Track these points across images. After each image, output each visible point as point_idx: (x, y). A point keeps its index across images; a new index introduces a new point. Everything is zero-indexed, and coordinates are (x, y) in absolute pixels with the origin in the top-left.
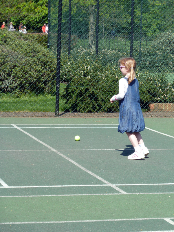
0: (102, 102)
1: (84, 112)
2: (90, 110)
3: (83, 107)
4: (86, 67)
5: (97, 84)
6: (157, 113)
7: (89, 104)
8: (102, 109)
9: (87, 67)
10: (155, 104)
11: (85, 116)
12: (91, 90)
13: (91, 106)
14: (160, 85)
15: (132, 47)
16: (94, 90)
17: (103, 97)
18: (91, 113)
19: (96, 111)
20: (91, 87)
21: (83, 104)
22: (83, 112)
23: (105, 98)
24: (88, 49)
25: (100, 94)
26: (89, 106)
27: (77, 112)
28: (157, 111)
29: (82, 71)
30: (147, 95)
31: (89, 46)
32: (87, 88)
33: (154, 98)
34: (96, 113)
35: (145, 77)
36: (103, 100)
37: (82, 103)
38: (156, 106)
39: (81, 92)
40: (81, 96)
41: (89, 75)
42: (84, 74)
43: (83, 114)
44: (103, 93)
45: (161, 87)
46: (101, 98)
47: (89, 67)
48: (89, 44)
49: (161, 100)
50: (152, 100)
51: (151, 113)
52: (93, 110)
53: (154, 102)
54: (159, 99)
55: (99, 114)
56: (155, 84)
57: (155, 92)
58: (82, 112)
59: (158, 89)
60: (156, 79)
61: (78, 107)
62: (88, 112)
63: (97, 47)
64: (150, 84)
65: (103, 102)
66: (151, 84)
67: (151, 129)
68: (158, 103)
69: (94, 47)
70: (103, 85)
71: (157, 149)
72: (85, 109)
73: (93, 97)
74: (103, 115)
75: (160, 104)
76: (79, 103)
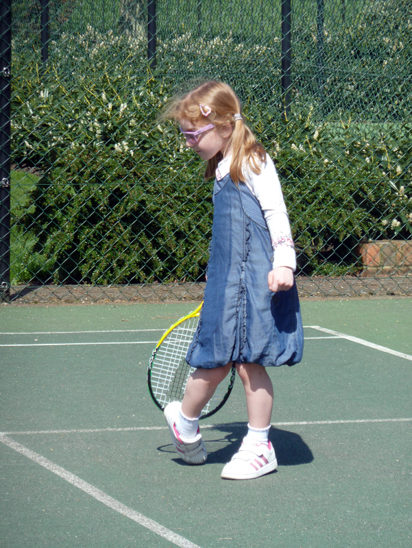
0: (176, 240)
1: (109, 283)
2: (133, 274)
3: (104, 264)
4: (110, 106)
5: (155, 173)
6: (391, 281)
7: (128, 252)
8: (179, 269)
9: (115, 108)
10: (382, 243)
11: (113, 300)
12: (135, 194)
13: (135, 258)
14: (399, 169)
15: (286, 26)
16: (144, 196)
17: (181, 223)
18: (136, 286)
19: (155, 279)
20: (132, 186)
21: (103, 252)
22: (106, 281)
23: (189, 224)
24: (115, 34)
25: (169, 210)
26: (128, 257)
27: (82, 283)
28: (389, 272)
29: (96, 124)
30: (352, 210)
31: (123, 25)
32: (118, 189)
33: (379, 221)
34: (157, 286)
35: (342, 142)
36: (179, 235)
37: (100, 248)
38: (387, 250)
39: (95, 204)
40: (94, 220)
41: (124, 138)
42: (105, 137)
43: (104, 289)
44: (180, 206)
45: (403, 177)
46: (173, 225)
47: (124, 106)
48: (123, 18)
49: (404, 229)
50: (371, 231)
51: (369, 280)
52: (143, 274)
53: (378, 236)
54: (398, 223)
55: (165, 288)
56: (381, 167)
57: (380, 197)
58: (101, 284)
59: (393, 184)
60: (384, 148)
61: (85, 262)
62: (124, 282)
63: (151, 29)
64: (360, 167)
65: (182, 242)
66: (366, 169)
67: (369, 340)
68: (396, 239)
69: (140, 29)
70: (178, 178)
71: (395, 420)
72: (112, 270)
73: (142, 221)
74: (184, 294)
75: (403, 242)
76: (86, 248)
